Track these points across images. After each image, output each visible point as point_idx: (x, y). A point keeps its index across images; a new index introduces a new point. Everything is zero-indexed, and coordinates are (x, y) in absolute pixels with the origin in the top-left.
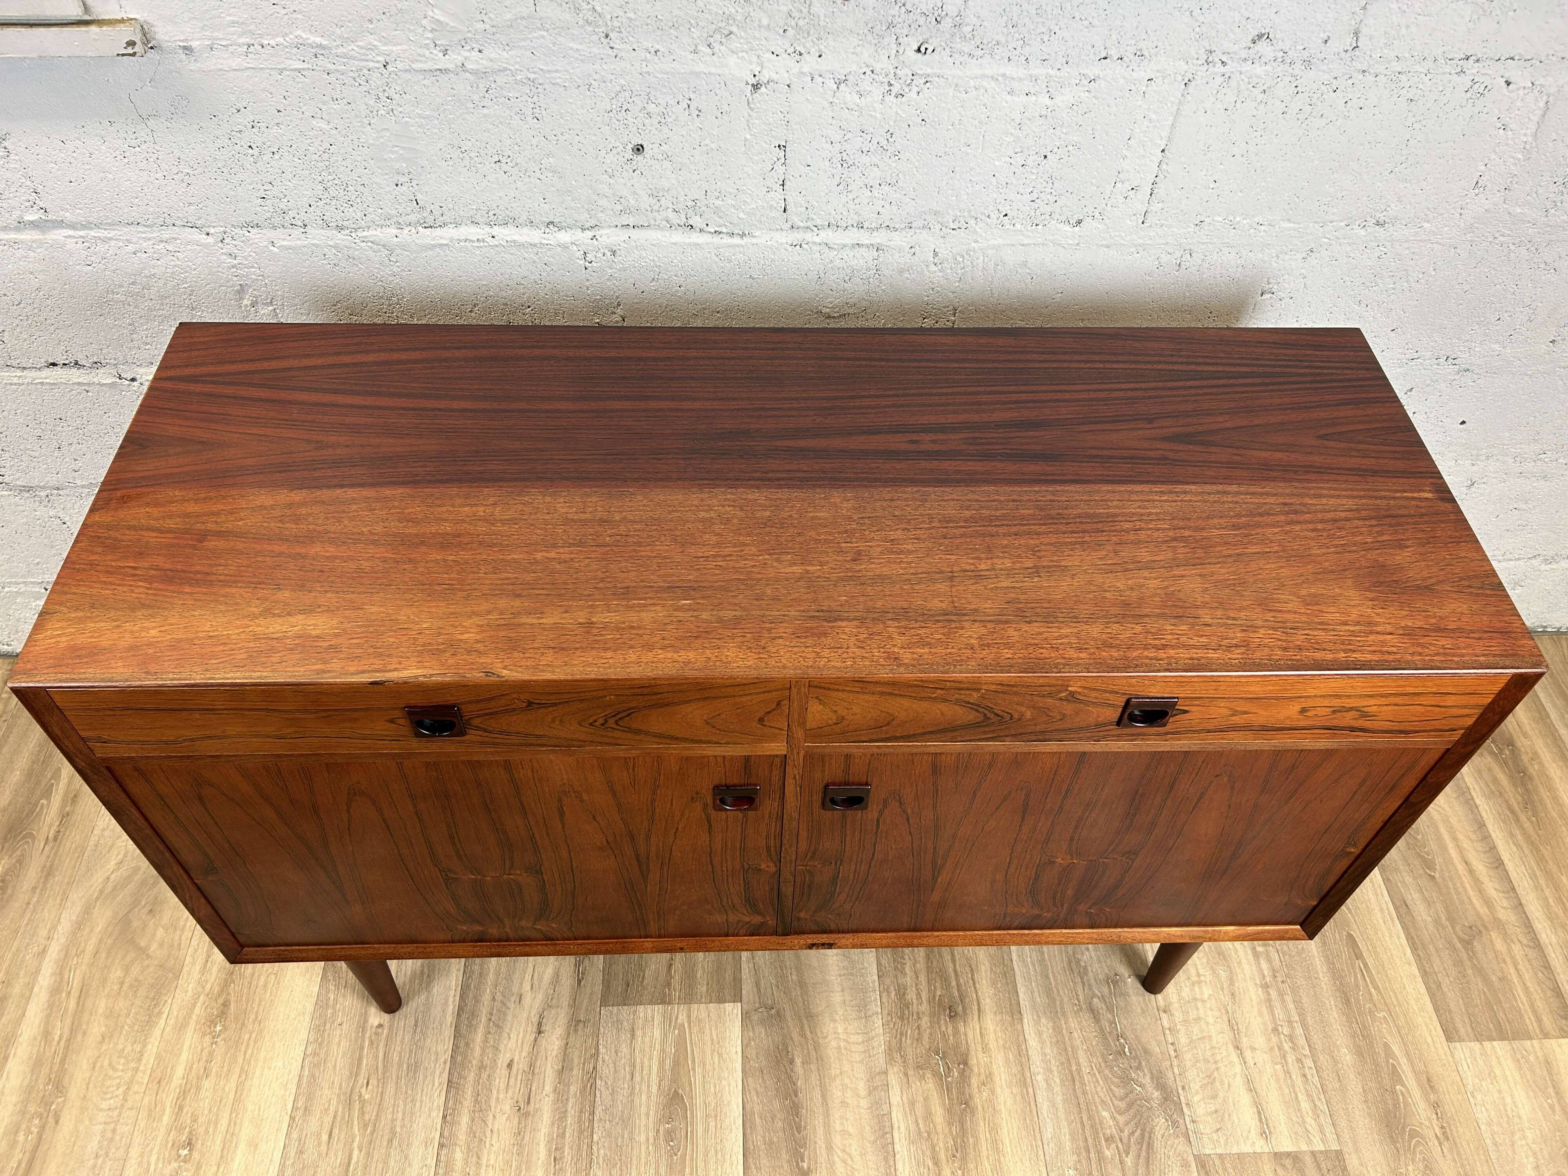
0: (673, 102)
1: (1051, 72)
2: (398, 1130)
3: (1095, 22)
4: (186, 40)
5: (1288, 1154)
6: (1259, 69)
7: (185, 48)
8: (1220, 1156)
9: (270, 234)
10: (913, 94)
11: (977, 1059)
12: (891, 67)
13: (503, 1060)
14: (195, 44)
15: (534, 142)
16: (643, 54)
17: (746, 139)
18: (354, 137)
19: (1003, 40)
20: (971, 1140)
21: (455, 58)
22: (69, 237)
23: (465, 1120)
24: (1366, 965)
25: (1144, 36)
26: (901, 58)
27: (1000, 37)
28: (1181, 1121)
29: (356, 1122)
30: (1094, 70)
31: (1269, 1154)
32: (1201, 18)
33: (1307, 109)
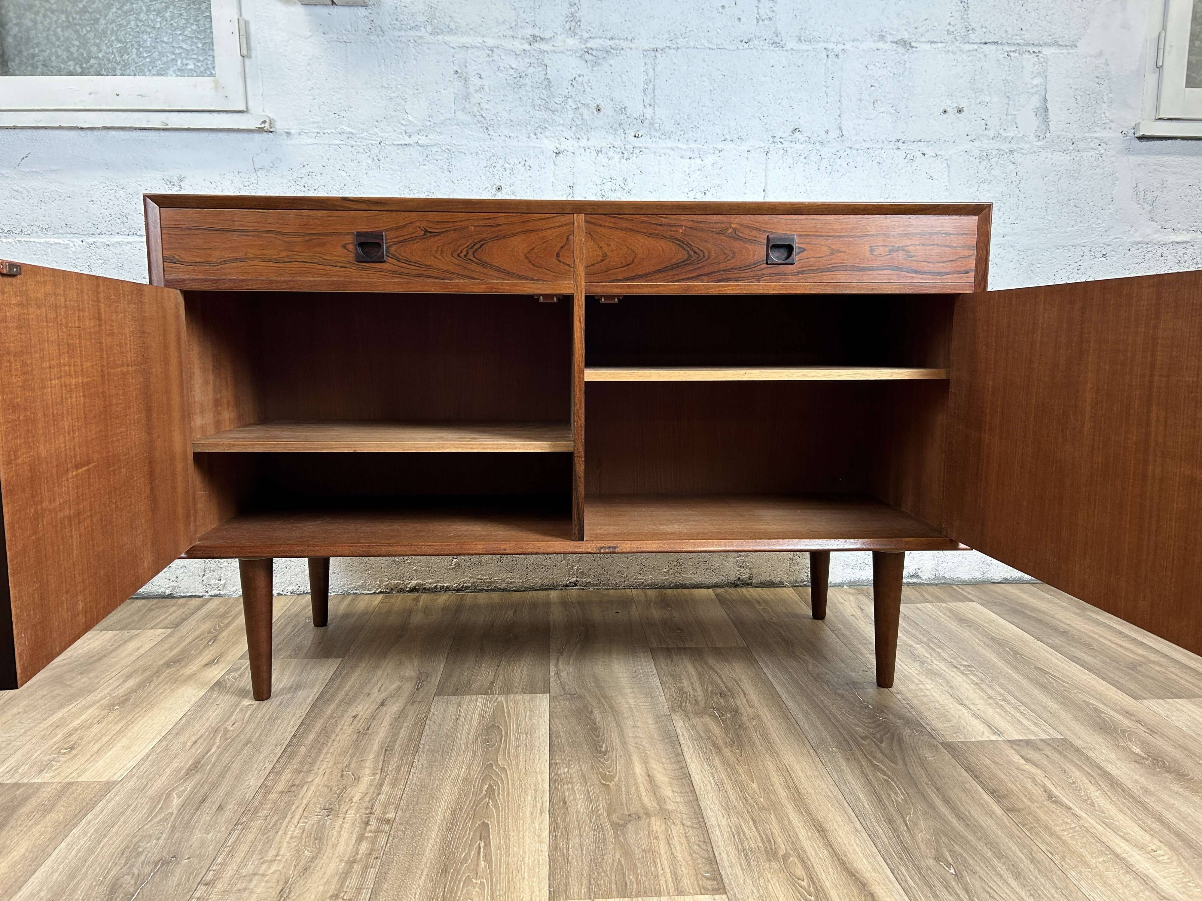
0: (517, 162)
1: (700, 146)
2: (254, 740)
3: (716, 122)
4: (289, 129)
5: (1021, 741)
6: (799, 146)
7: (287, 133)
8: (962, 742)
10: (634, 158)
12: (622, 145)
13: (349, 715)
14: (292, 131)
15: (447, 185)
16: (503, 138)
17: (553, 182)
18: (357, 181)
19: (674, 131)
20: (746, 739)
21: (415, 138)
23: (311, 737)
24: (1054, 676)
25: (740, 129)
26: (627, 139)
27: (672, 129)
28: (924, 730)
29: (218, 738)
30: (720, 146)
31: (1004, 741)
32: (765, 121)
33: (830, 168)
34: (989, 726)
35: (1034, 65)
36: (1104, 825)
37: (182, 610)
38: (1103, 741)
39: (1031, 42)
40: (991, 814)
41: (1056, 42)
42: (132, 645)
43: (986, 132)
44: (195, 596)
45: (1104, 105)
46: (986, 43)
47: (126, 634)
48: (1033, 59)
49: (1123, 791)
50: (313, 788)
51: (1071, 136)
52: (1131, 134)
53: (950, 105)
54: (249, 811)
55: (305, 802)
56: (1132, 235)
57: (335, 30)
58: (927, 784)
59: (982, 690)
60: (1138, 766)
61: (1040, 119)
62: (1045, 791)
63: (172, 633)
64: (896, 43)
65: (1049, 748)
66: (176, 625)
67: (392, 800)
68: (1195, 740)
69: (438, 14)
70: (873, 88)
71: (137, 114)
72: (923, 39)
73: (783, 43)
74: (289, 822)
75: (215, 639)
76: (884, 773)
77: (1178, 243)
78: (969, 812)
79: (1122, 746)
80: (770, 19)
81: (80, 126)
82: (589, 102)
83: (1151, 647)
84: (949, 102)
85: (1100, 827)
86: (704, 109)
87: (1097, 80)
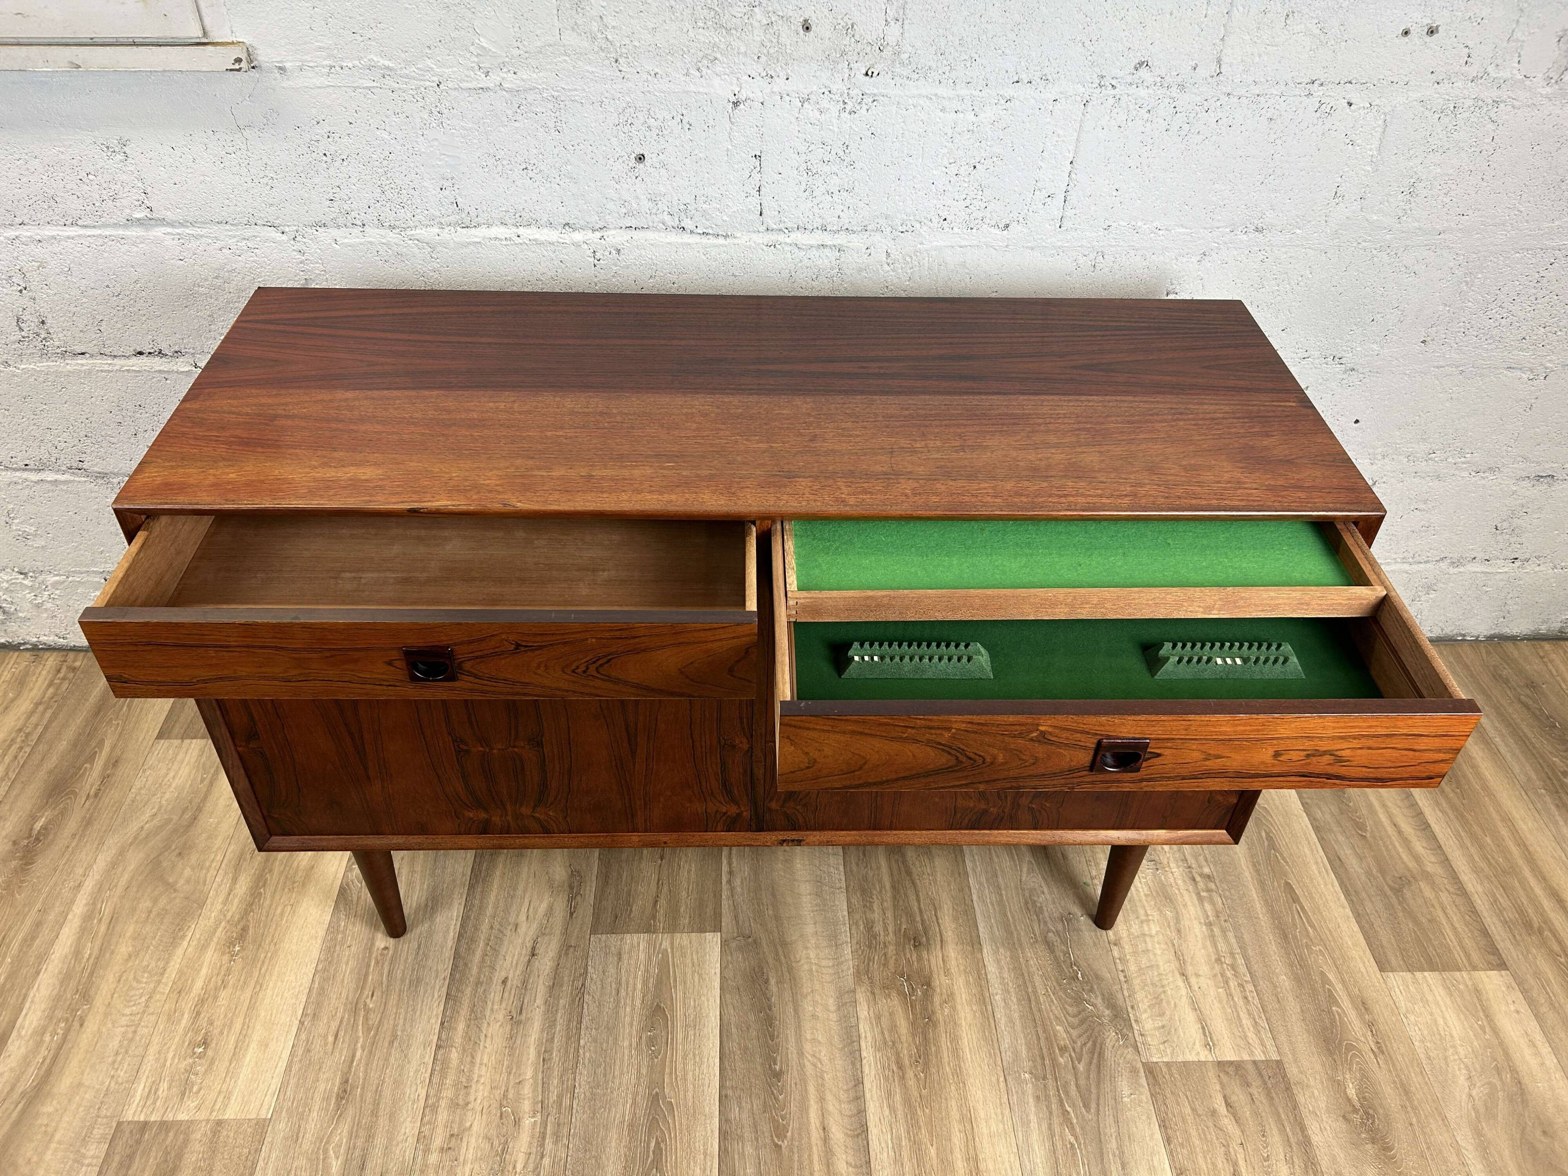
0: (669, 117)
1: (974, 93)
2: (399, 1033)
3: (1007, 51)
4: (281, 62)
5: (1231, 1063)
6: (1142, 92)
7: (280, 68)
8: (1167, 1064)
9: (334, 232)
10: (864, 111)
11: (940, 981)
12: (845, 88)
13: (498, 976)
14: (288, 65)
15: (556, 151)
16: (645, 76)
17: (728, 150)
18: (409, 146)
19: (934, 66)
20: (933, 1049)
21: (495, 78)
22: (169, 233)
23: (461, 1026)
24: (1302, 908)
25: (1047, 63)
26: (853, 80)
27: (932, 63)
28: (1131, 1036)
29: (360, 1027)
30: (1009, 92)
31: (1213, 1062)
32: (1092, 49)
33: (1186, 127)
34: (1203, 1028)
38: (1320, 1067)
43: (1465, 69)
50: (473, 1142)
53: (1418, 20)
58: (1114, 1154)
59: (1213, 938)
60: (1343, 1125)
65: (1258, 1081)
67: (557, 1170)
68: (1421, 1070)
79: (1339, 1083)
82: (790, 13)
84: (1417, 15)
86: (989, 27)
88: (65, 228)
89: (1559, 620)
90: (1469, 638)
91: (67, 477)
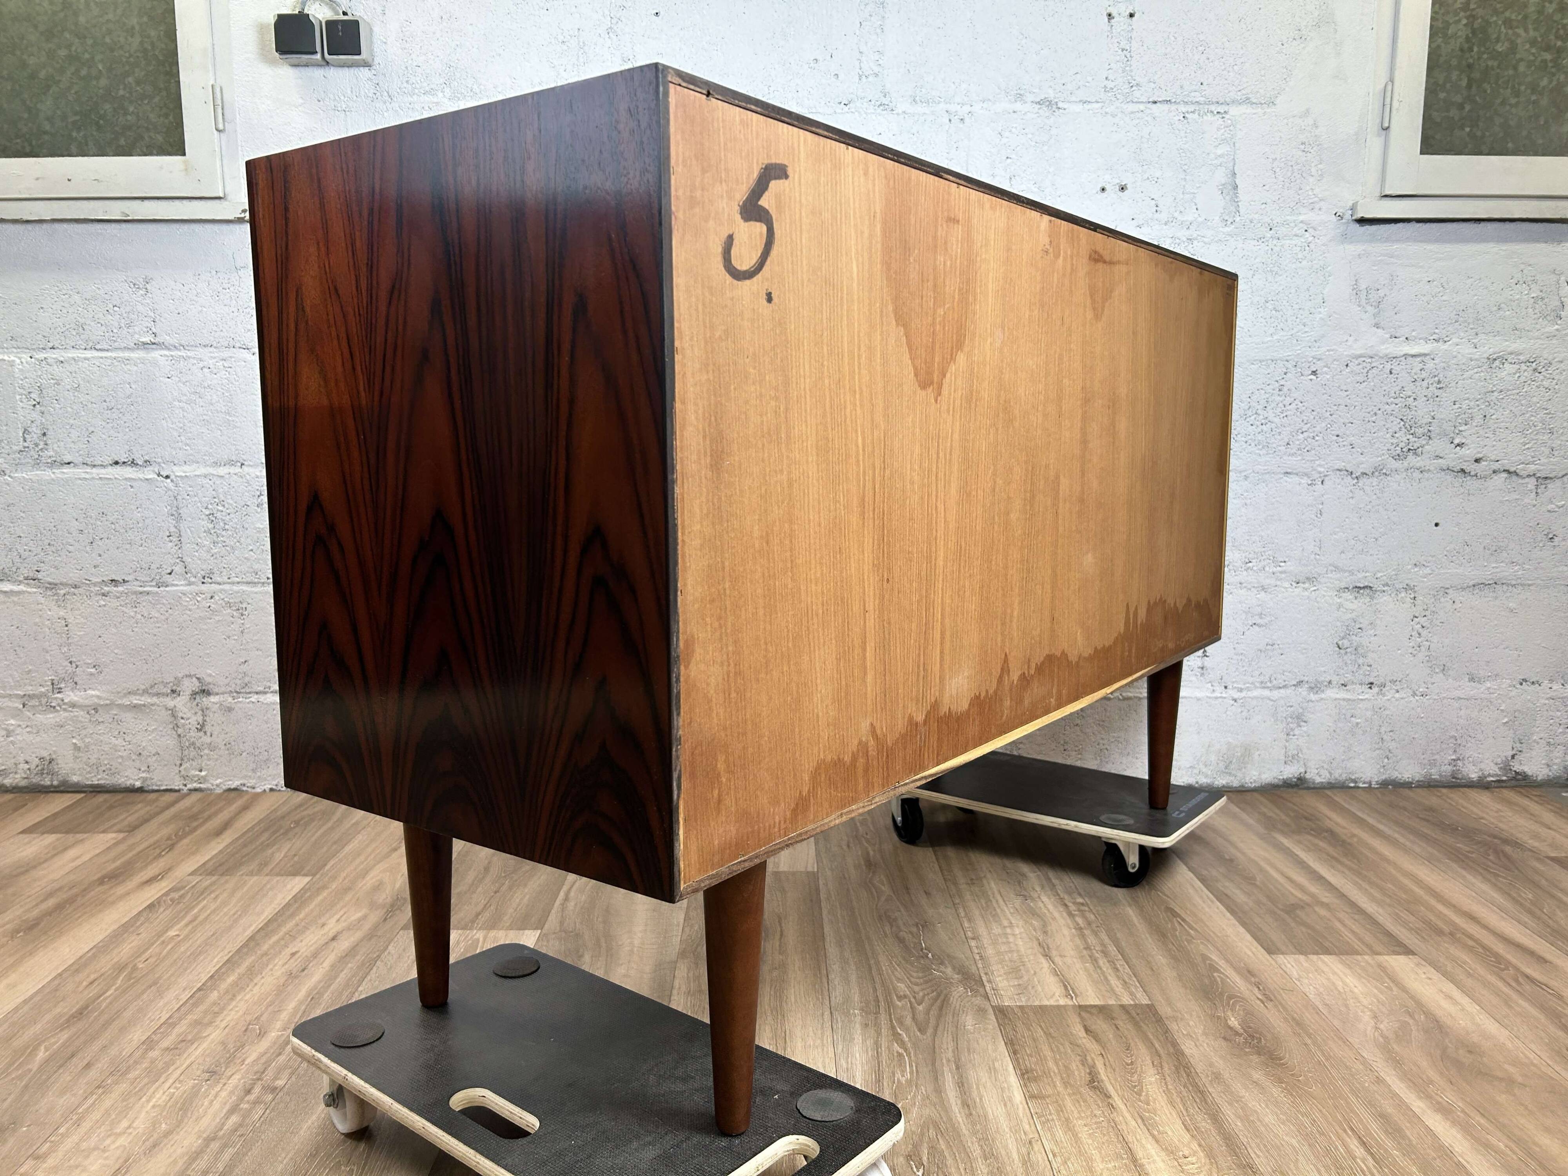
2: (160, 982)
5: (1095, 1006)
8: (1021, 1008)
13: (289, 950)
22: (163, 356)
23: (232, 978)
24: (1184, 920)
28: (981, 990)
29: (121, 978)
31: (1074, 1006)
34: (1065, 986)
35: (1218, 129)
36: (1140, 1121)
37: (148, 808)
38: (1198, 1009)
39: (1214, 100)
40: (1007, 1102)
41: (1248, 99)
42: (72, 853)
43: (1157, 215)
44: (171, 790)
45: (1311, 180)
46: (1155, 102)
47: (71, 838)
48: (1218, 121)
49: (1188, 1076)
50: (205, 1045)
51: (1268, 220)
52: (1348, 216)
53: (1111, 181)
54: (119, 1071)
55: (188, 1062)
56: (1350, 346)
57: (332, 96)
58: (948, 1061)
59: (1083, 936)
60: (1224, 1044)
61: (1227, 198)
62: (1090, 1074)
63: (124, 839)
64: (1039, 103)
65: (1124, 1017)
66: (132, 829)
67: (290, 1064)
68: (1317, 1011)
69: (458, 75)
70: (1009, 160)
71: (92, 203)
72: (1073, 99)
73: (894, 104)
74: (160, 1086)
75: (171, 847)
76: (902, 1044)
77: (1413, 356)
78: (981, 1099)
79: (1219, 1018)
80: (876, 75)
81: (25, 218)
83: (1330, 884)
84: (1107, 177)
85: (1133, 1123)
87: (1302, 147)
88: (85, 352)
89: (1446, 762)
90: (1361, 785)
91: (22, 587)
